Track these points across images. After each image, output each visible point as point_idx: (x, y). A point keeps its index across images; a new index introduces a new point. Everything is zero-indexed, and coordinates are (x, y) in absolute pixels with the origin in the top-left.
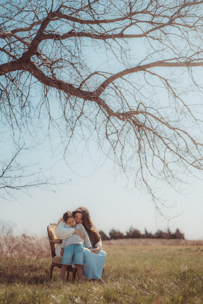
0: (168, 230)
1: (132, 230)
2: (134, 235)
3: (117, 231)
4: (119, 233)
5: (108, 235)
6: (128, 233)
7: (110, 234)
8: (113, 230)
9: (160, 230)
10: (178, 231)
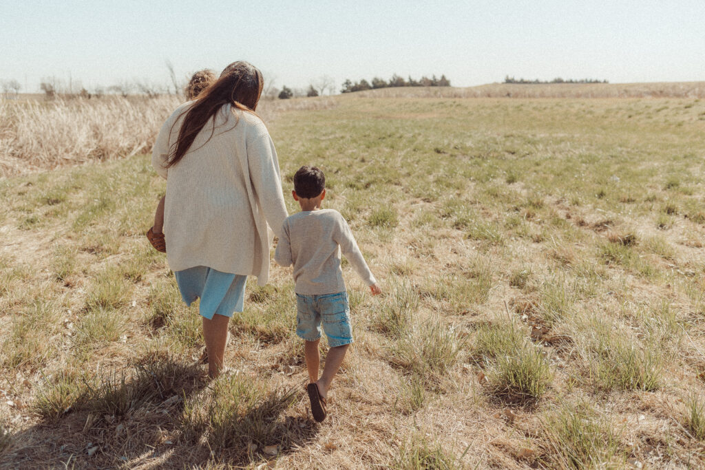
0: (434, 77)
1: (396, 78)
2: (398, 83)
3: (380, 80)
4: (382, 81)
5: (371, 85)
6: (391, 82)
7: (373, 83)
8: (376, 79)
9: (425, 76)
10: (443, 77)
